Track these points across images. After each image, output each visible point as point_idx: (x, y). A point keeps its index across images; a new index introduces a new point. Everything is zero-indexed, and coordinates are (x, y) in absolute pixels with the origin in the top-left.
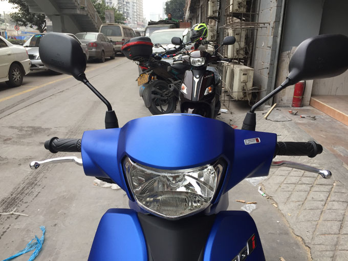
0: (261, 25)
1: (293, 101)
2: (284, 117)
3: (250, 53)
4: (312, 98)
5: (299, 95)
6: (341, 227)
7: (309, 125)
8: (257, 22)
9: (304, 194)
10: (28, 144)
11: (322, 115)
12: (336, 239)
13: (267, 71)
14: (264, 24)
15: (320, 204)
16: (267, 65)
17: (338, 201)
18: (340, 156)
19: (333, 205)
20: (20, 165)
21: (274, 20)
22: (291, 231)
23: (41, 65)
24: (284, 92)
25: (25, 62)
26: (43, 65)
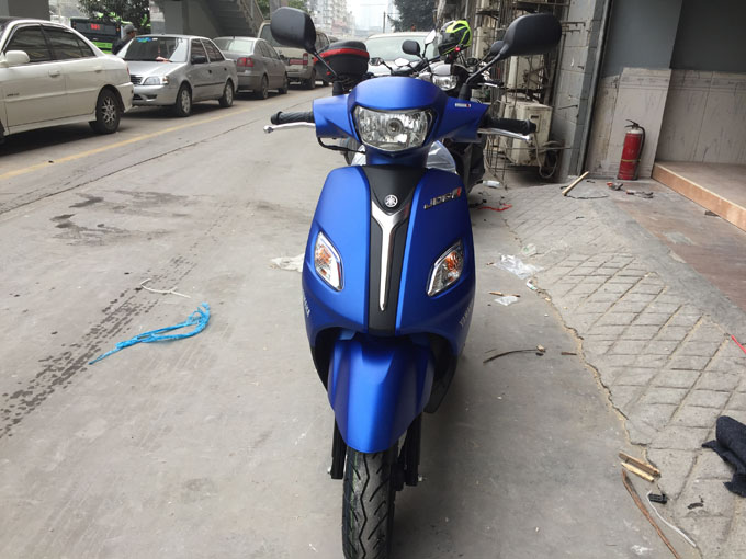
0: (572, 27)
1: (621, 168)
3: (551, 80)
4: (657, 165)
5: (631, 158)
7: (637, 204)
9: (593, 287)
10: (155, 215)
12: (622, 330)
13: (575, 112)
15: (614, 297)
16: (576, 100)
17: (642, 293)
18: (671, 243)
19: (634, 297)
20: (150, 239)
21: (592, 17)
22: (562, 324)
23: (149, 97)
24: (605, 151)
25: (125, 87)
26: (154, 97)
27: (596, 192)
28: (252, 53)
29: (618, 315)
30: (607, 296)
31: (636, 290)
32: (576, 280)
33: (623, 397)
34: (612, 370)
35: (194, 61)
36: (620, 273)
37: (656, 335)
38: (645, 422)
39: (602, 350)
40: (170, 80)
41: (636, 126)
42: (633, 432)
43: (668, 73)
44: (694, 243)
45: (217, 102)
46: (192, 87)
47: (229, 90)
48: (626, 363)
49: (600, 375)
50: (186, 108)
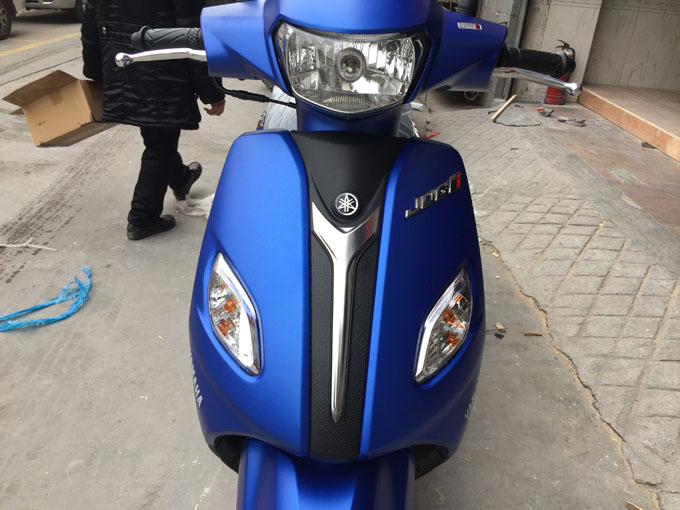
1: (548, 93)
2: (527, 119)
6: (602, 285)
7: (572, 133)
9: (546, 239)
11: (595, 119)
12: (590, 301)
15: (572, 253)
16: (505, 17)
17: (603, 249)
18: (619, 183)
19: (594, 254)
22: (517, 289)
30: (564, 252)
31: (595, 245)
34: (590, 361)
36: (571, 221)
39: (572, 331)
41: (566, 46)
48: (605, 351)
49: (576, 367)
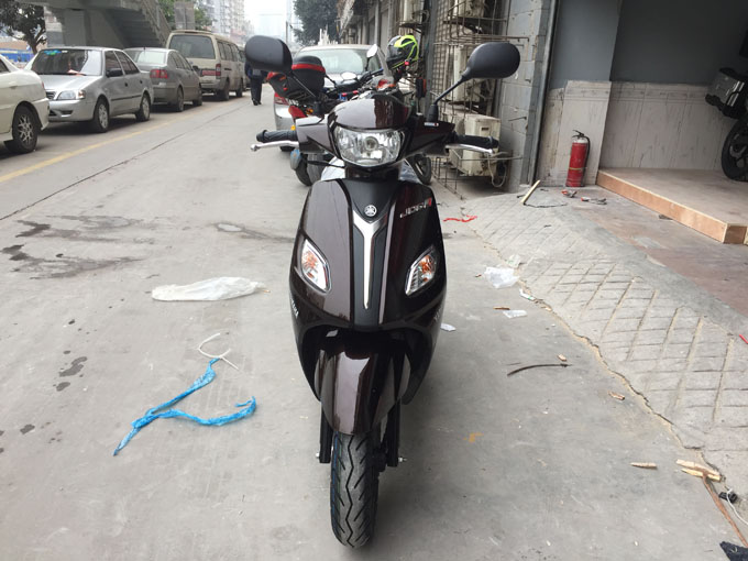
1: (569, 176)
3: (492, 92)
4: (601, 172)
5: (578, 166)
6: (640, 324)
8: (504, 35)
9: (588, 294)
10: (116, 241)
11: (615, 198)
12: (633, 336)
13: (525, 123)
14: (518, 39)
16: (524, 112)
17: (637, 298)
18: (643, 247)
19: (630, 303)
21: (537, 33)
22: (571, 333)
23: (64, 112)
24: (553, 160)
25: (40, 103)
26: (70, 112)
27: (554, 201)
28: (166, 65)
29: (624, 321)
30: (605, 303)
31: (630, 296)
32: (569, 288)
33: (661, 404)
34: (639, 376)
35: (109, 74)
36: (607, 279)
37: (666, 338)
38: (690, 426)
39: (622, 357)
40: (86, 94)
41: (581, 135)
42: (683, 436)
43: (608, 85)
44: (664, 247)
45: (133, 116)
46: (109, 100)
47: (146, 103)
48: (650, 368)
49: (628, 382)
50: (104, 123)
